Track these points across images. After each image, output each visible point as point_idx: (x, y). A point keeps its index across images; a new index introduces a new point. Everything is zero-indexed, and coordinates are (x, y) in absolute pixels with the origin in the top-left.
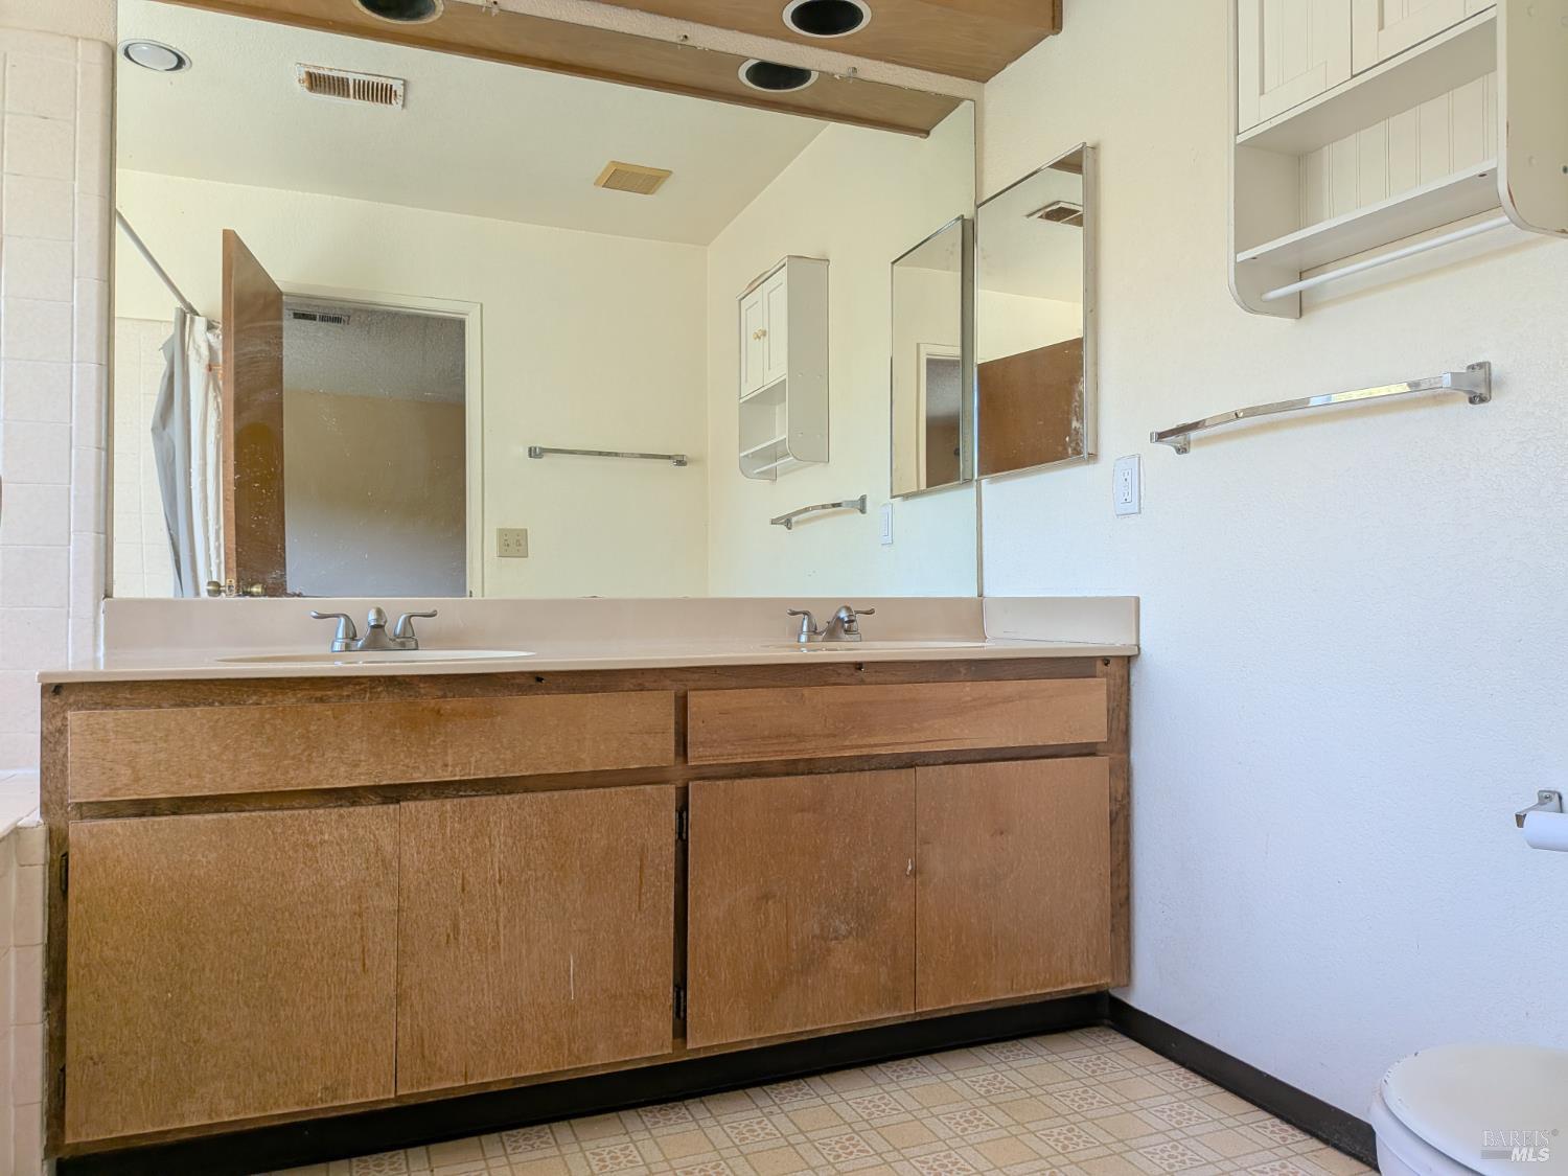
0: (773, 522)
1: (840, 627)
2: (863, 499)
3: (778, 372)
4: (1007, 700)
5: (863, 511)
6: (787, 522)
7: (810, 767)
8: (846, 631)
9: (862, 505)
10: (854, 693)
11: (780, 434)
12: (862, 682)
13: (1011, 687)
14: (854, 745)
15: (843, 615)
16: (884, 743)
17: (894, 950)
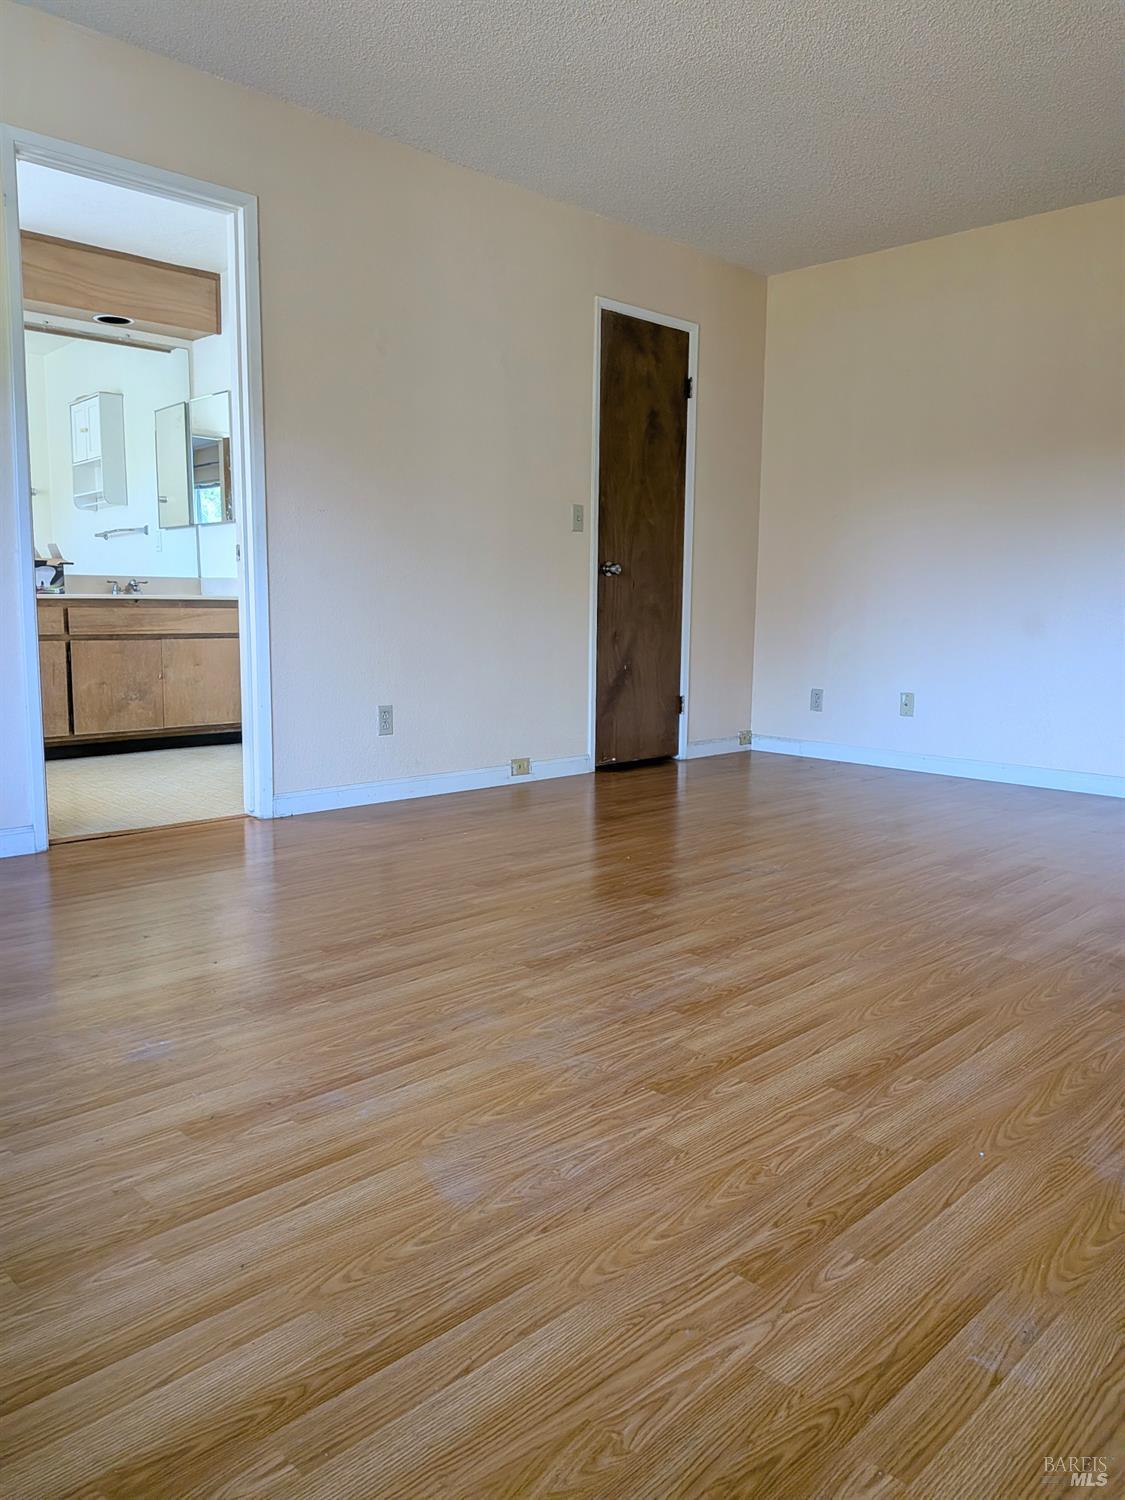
0: (96, 535)
1: (131, 588)
2: (146, 527)
3: (96, 453)
4: (199, 615)
5: (147, 534)
6: (105, 536)
7: (118, 637)
8: (135, 590)
9: (146, 530)
10: (135, 611)
11: (99, 488)
12: (138, 607)
13: (200, 611)
14: (137, 630)
15: (132, 583)
16: (147, 629)
17: (155, 705)
